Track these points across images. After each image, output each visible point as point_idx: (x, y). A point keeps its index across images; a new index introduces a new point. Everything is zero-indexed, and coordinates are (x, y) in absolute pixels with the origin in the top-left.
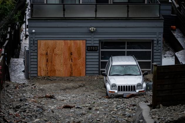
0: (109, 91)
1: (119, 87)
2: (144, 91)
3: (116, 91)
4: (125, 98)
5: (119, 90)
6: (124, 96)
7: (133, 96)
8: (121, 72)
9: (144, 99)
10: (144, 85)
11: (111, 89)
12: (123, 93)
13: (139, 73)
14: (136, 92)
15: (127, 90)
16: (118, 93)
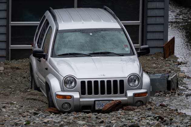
0: (57, 95)
1: (83, 83)
2: (146, 93)
3: (76, 95)
4: (99, 111)
5: (83, 93)
6: (97, 108)
7: (119, 106)
8: (82, 47)
9: (150, 113)
10: (146, 79)
11: (63, 90)
12: (94, 100)
13: (128, 50)
14: (126, 96)
15: (103, 93)
16: (81, 100)
